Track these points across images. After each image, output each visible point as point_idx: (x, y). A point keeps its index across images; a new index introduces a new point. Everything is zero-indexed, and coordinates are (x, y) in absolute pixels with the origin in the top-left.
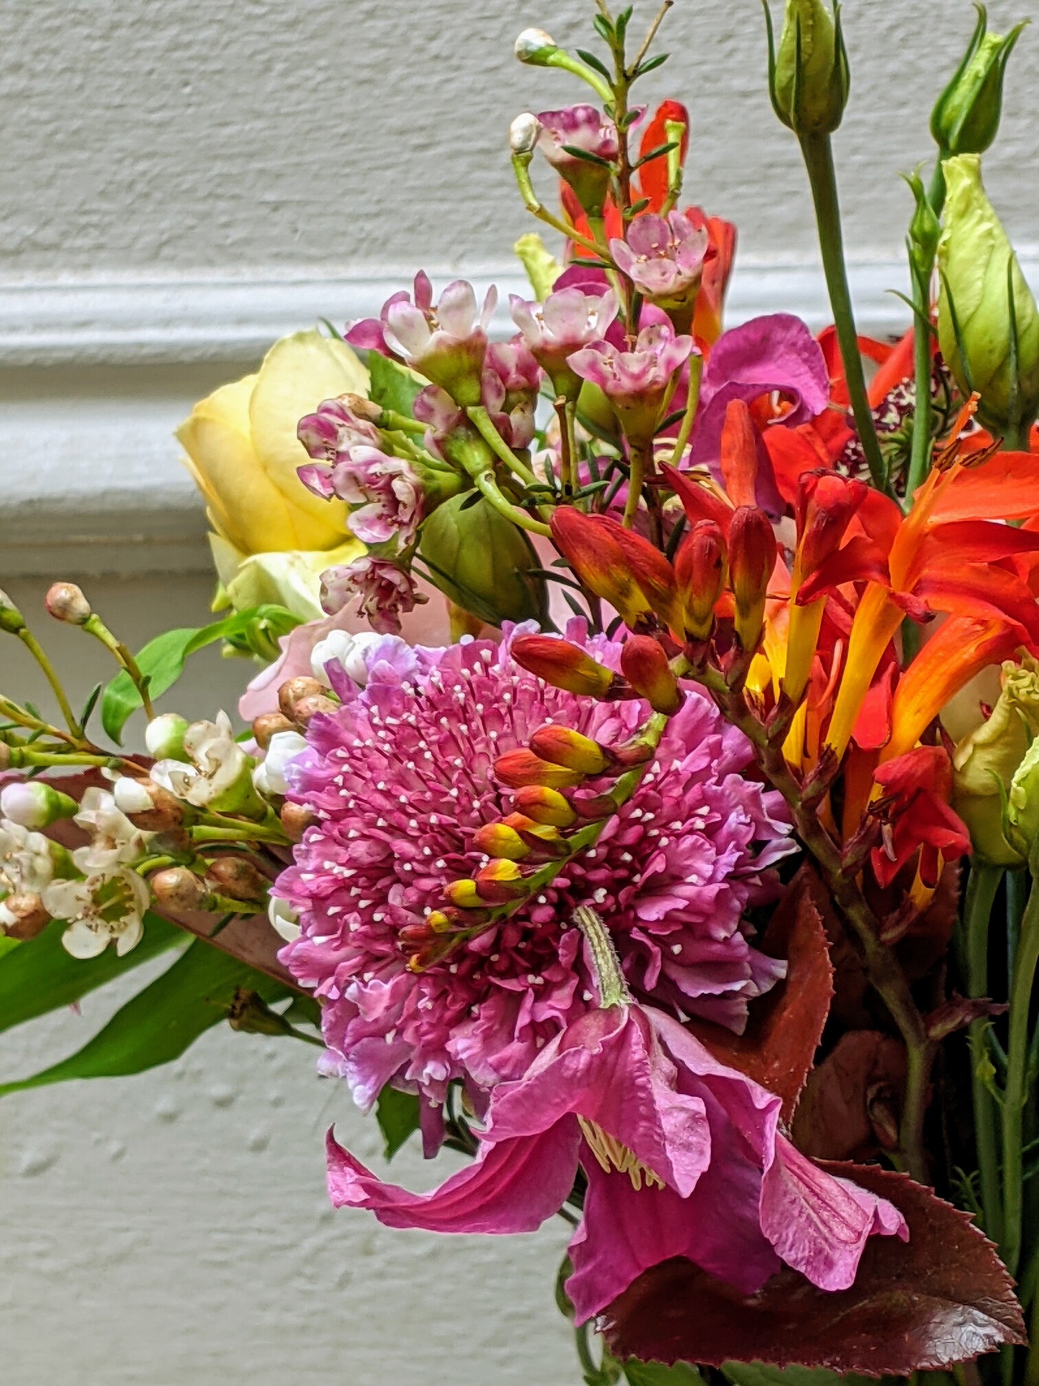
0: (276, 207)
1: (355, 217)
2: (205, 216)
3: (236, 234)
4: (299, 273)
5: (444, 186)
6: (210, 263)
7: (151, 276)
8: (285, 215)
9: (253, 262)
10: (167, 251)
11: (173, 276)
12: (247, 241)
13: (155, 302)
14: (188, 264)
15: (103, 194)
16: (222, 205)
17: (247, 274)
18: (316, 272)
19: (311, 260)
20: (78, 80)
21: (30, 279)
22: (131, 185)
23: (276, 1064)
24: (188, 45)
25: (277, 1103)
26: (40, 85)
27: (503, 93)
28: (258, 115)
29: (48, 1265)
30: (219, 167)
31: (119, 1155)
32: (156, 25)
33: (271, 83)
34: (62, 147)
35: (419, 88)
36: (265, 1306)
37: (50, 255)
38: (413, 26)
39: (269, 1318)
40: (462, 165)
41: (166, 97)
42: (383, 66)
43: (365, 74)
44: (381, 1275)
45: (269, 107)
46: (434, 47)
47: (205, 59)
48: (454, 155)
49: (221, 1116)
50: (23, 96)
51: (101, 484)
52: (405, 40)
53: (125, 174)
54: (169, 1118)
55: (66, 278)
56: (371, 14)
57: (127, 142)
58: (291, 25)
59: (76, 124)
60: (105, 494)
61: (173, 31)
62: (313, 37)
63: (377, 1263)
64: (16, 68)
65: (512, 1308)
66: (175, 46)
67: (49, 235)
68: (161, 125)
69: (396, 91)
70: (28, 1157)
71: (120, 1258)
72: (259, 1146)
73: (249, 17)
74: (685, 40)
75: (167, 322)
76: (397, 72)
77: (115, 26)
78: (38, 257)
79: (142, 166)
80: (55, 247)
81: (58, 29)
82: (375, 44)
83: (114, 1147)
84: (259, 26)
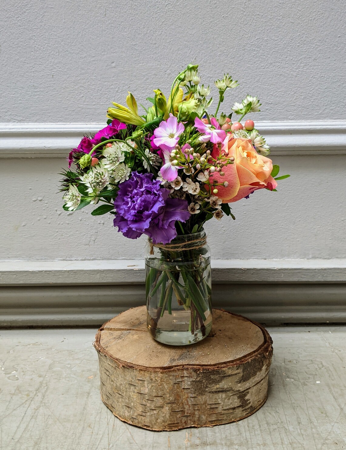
0: (50, 116)
1: (59, 117)
2: (42, 117)
3: (45, 119)
4: (52, 124)
5: (69, 114)
6: (42, 122)
7: (35, 124)
8: (51, 117)
9: (47, 122)
10: (37, 121)
11: (38, 124)
12: (46, 120)
13: (36, 126)
14: (40, 122)
15: (30, 114)
16: (44, 116)
17: (46, 124)
18: (54, 124)
19: (54, 122)
20: (27, 101)
21: (22, 124)
22: (33, 114)
23: (51, 214)
24: (39, 98)
25: (52, 218)
26: (23, 102)
27: (75, 104)
28: (47, 106)
29: (26, 237)
30: (43, 112)
31: (33, 224)
32: (36, 95)
33: (49, 102)
34: (25, 109)
35: (66, 103)
36: (51, 242)
37: (24, 121)
38: (65, 96)
39: (51, 243)
40: (70, 112)
41: (37, 103)
42: (61, 101)
43: (60, 101)
44: (64, 238)
45: (49, 105)
46: (67, 98)
47: (41, 99)
48: (69, 111)
49: (45, 220)
50: (21, 103)
51: (29, 146)
52: (64, 97)
53: (32, 112)
54: (39, 220)
55: (26, 124)
56: (60, 95)
57: (33, 109)
58: (51, 96)
59: (27, 106)
60: (29, 147)
61: (38, 96)
62: (54, 97)
63: (63, 237)
64: (20, 100)
65: (79, 242)
66: (38, 98)
67: (24, 119)
68: (36, 107)
69: (63, 103)
70: (23, 224)
71: (34, 236)
72: (49, 223)
73: (47, 95)
74: (95, 98)
75: (37, 129)
76: (63, 101)
77: (31, 95)
78: (23, 121)
79: (35, 111)
80: (25, 120)
81: (25, 96)
82: (61, 98)
83: (33, 223)
84: (48, 96)
